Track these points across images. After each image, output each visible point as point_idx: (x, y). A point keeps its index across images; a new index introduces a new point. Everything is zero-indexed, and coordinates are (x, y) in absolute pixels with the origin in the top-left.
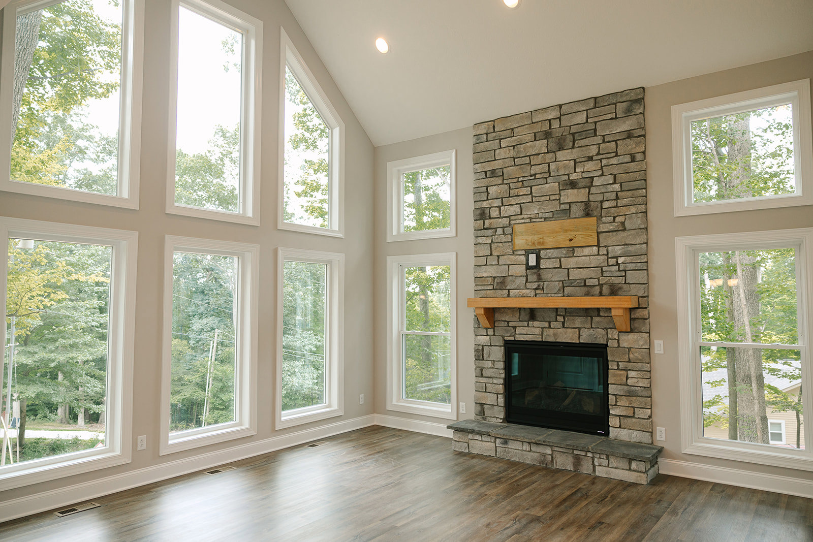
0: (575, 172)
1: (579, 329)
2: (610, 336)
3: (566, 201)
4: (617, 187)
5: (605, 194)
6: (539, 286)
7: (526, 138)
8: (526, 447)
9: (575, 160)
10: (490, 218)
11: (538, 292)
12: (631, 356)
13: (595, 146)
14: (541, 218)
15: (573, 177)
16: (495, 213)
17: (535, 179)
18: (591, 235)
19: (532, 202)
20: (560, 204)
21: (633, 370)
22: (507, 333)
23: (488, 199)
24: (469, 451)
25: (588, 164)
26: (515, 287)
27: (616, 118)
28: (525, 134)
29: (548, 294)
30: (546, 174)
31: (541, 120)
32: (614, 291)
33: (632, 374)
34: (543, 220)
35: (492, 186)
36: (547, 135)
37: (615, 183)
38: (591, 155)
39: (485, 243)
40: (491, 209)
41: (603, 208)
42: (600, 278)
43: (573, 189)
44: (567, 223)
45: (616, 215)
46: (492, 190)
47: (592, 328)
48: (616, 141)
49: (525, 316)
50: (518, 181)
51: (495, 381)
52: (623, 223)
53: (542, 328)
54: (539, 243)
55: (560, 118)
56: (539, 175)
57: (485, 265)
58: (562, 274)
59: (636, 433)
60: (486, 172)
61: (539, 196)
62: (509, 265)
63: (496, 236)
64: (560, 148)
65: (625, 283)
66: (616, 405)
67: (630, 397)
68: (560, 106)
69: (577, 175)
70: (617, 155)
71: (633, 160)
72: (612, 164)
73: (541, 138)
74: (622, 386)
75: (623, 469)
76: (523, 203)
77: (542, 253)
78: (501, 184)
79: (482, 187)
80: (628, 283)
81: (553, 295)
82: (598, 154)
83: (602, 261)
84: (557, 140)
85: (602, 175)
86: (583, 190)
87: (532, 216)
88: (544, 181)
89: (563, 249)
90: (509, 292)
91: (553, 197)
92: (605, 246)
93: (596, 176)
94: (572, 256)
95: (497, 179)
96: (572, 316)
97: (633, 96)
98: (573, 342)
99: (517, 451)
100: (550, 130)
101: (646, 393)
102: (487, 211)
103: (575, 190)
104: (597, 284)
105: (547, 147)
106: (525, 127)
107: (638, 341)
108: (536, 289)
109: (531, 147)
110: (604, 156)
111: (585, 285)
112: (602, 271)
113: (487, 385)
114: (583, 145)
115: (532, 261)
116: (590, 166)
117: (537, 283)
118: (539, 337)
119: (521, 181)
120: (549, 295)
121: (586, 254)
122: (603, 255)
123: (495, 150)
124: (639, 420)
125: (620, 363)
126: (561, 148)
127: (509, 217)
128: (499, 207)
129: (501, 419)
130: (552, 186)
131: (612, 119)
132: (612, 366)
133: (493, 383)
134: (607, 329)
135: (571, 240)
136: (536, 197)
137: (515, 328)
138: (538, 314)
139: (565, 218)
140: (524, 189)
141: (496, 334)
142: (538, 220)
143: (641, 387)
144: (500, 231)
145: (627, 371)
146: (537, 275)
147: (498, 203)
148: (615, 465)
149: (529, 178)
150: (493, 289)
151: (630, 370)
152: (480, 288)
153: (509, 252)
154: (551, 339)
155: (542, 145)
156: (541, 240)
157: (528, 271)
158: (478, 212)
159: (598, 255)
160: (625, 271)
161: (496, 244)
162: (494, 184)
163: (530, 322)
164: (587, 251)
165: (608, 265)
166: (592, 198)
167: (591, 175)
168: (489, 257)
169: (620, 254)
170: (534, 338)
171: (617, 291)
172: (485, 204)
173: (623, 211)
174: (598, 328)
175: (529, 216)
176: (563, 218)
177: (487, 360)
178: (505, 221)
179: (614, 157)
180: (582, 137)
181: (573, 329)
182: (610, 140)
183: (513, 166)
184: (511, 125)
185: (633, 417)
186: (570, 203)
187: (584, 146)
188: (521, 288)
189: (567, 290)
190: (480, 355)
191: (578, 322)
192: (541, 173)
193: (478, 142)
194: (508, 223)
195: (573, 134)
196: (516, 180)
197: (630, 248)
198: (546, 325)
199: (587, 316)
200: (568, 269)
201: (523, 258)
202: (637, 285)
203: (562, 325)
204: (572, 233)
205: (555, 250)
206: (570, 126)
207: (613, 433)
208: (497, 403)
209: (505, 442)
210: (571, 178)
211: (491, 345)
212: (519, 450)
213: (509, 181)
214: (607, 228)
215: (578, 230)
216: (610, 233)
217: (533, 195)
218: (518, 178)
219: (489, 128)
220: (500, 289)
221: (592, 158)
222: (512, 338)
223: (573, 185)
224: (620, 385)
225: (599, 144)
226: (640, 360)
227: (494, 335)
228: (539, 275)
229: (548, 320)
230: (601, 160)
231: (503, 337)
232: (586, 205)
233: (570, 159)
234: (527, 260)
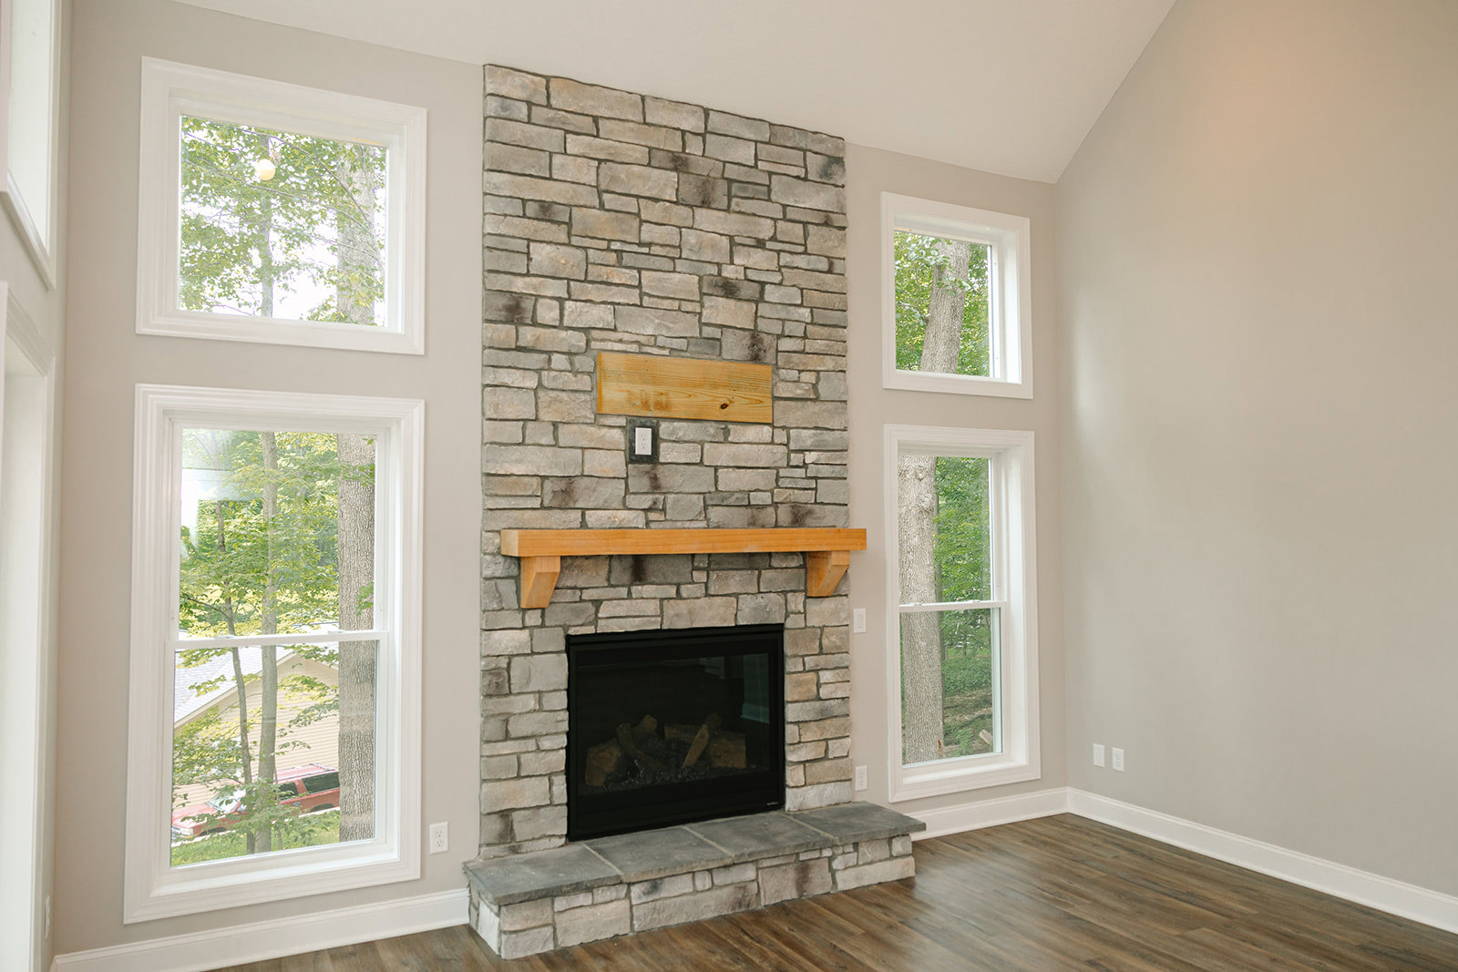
0: (732, 263)
1: (736, 595)
2: (792, 607)
3: (713, 321)
4: (805, 313)
5: (787, 323)
6: (655, 503)
7: (630, 153)
8: (703, 882)
9: (731, 238)
10: (535, 324)
11: (652, 516)
12: (825, 642)
13: (769, 221)
14: (663, 348)
15: (729, 272)
16: (548, 313)
17: (648, 254)
18: (762, 402)
19: (641, 306)
20: (702, 324)
21: (826, 669)
22: (578, 617)
23: (528, 274)
24: (555, 946)
25: (755, 253)
26: (600, 503)
27: (805, 179)
28: (626, 141)
29: (676, 521)
30: (674, 251)
31: (665, 123)
32: (799, 517)
33: (826, 676)
34: (666, 352)
35: (541, 242)
36: (679, 163)
37: (801, 305)
38: (761, 236)
39: (522, 385)
40: (541, 301)
41: (779, 349)
42: (776, 491)
43: (727, 297)
44: (715, 368)
45: (801, 368)
46: (541, 253)
47: (760, 592)
48: (805, 224)
49: (620, 573)
50: (608, 249)
51: (546, 744)
52: (815, 386)
53: (662, 600)
54: (659, 406)
55: (703, 136)
56: (658, 248)
57: (519, 444)
58: (703, 481)
59: (830, 787)
60: (524, 201)
61: (658, 297)
62: (583, 449)
63: (553, 374)
64: (703, 202)
65: (816, 503)
66: (800, 742)
67: (820, 722)
68: (707, 112)
69: (737, 271)
70: (805, 253)
71: (830, 271)
72: (797, 268)
73: (664, 165)
74: (812, 703)
75: (880, 861)
76: (619, 304)
77: (664, 428)
78: (564, 244)
79: (513, 237)
80: (822, 503)
81: (687, 524)
82: (773, 239)
83: (779, 456)
84: (700, 184)
85: (780, 284)
86: (745, 305)
87: (642, 339)
88: (668, 265)
89: (707, 424)
90: (583, 515)
91: (688, 307)
92: (783, 428)
93: (772, 283)
94: (722, 440)
95: (554, 227)
96: (724, 570)
97: (827, 147)
98: (725, 625)
99: (684, 898)
100: (682, 155)
101: (842, 710)
102: (528, 304)
103: (732, 302)
104: (770, 502)
105: (677, 190)
106: (627, 124)
107: (839, 613)
108: (650, 509)
109: (640, 176)
110: (787, 247)
111: (749, 505)
112: (778, 478)
113: (523, 758)
114: (748, 211)
115: (643, 445)
116: (758, 258)
117: (651, 497)
118: (654, 623)
119: (616, 251)
120: (679, 524)
121: (751, 440)
122: (780, 444)
123: (551, 154)
124: (834, 761)
125: (806, 659)
126: (705, 204)
127: (586, 330)
128: (561, 300)
129: (560, 837)
130: (683, 282)
131: (798, 177)
132: (791, 665)
133: (538, 750)
134: (785, 593)
135: (724, 406)
136: (650, 296)
137: (597, 603)
138: (651, 567)
139: (712, 357)
140: (624, 270)
141: (547, 623)
142: (655, 351)
143: (837, 699)
144: (559, 361)
145: (816, 671)
146: (651, 478)
147: (558, 289)
148: (869, 857)
149: (635, 248)
150: (542, 507)
151: (822, 669)
152: (503, 503)
153: (586, 417)
154: (682, 624)
155: (664, 182)
156: (663, 399)
157: (630, 466)
158: (502, 301)
159: (772, 443)
160: (816, 478)
161: (553, 394)
162: (546, 239)
163: (634, 589)
164: (751, 433)
165: (789, 466)
166: (762, 325)
167: (763, 278)
168: (530, 425)
169: (811, 446)
170: (645, 624)
171: (804, 516)
172: (520, 285)
173: (814, 363)
174: (770, 592)
175: (635, 338)
176: (708, 357)
177: (520, 694)
178: (578, 340)
179: (800, 253)
180: (747, 195)
181: (725, 598)
182: (797, 218)
183: (594, 208)
184: (593, 107)
185: (825, 758)
186: (722, 326)
187: (749, 215)
188: (614, 506)
189: (716, 514)
190: (498, 682)
191: (736, 580)
192: (662, 246)
193: (504, 114)
194: (583, 344)
195: (730, 181)
196: (604, 245)
197: (828, 436)
198: (672, 591)
199: (751, 569)
200: (716, 468)
201: (618, 436)
202: (835, 507)
203: (704, 592)
204: (727, 391)
205: (690, 424)
206: (725, 162)
207: (793, 800)
208: (551, 798)
209: (655, 885)
210: (725, 274)
211: (533, 653)
212: (685, 894)
213: (587, 242)
214: (791, 392)
215: (738, 388)
216: (792, 403)
217: (645, 290)
218: (610, 241)
219: (535, 90)
220: (560, 508)
221: (765, 244)
222: (590, 630)
223: (728, 289)
224: (807, 701)
225: (775, 220)
226: (839, 647)
227: (543, 626)
228: (654, 479)
229: (676, 580)
230: (779, 252)
231: (565, 627)
232: (753, 337)
233: (721, 232)
234: (632, 442)
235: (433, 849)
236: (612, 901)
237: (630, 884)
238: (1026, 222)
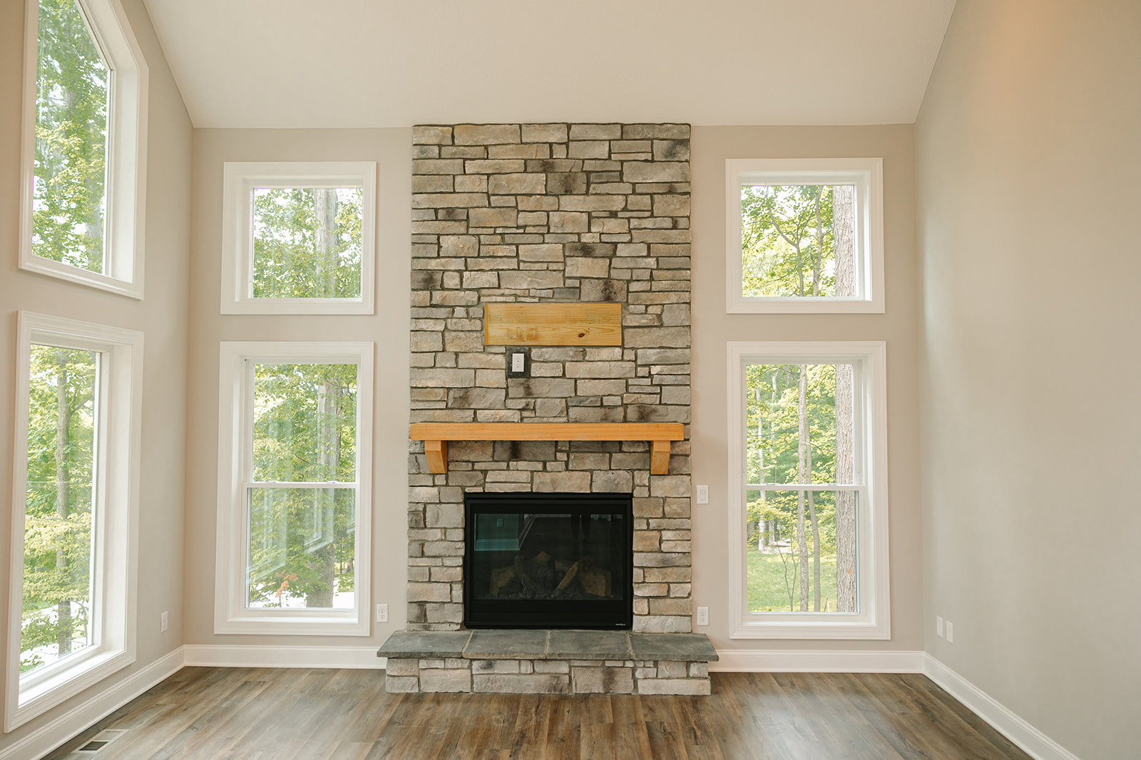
0: (589, 231)
1: (591, 471)
2: (637, 481)
3: (574, 275)
4: (652, 262)
5: (635, 271)
6: (527, 405)
7: (510, 166)
8: (526, 668)
9: (589, 213)
10: (443, 289)
11: (525, 414)
12: (667, 509)
13: (620, 197)
14: (534, 297)
15: (586, 238)
16: (451, 281)
17: (524, 233)
18: (613, 330)
19: (519, 269)
20: (565, 278)
21: (668, 530)
22: (471, 480)
23: (439, 257)
24: (420, 690)
25: (609, 222)
26: (487, 405)
27: (653, 161)
28: (508, 159)
29: (543, 417)
30: (544, 228)
31: (536, 141)
32: (644, 415)
33: (667, 535)
34: (537, 300)
35: (448, 235)
36: (547, 167)
37: (648, 256)
38: (614, 209)
39: (433, 329)
40: (446, 273)
41: (630, 290)
42: (625, 395)
43: (585, 257)
44: (575, 308)
45: (648, 303)
46: (447, 242)
47: (610, 469)
48: (652, 195)
49: (502, 453)
50: (495, 234)
51: (448, 562)
52: (659, 316)
53: (532, 472)
54: (530, 337)
55: (567, 144)
56: (531, 228)
57: (432, 368)
58: (566, 388)
59: (671, 619)
60: (436, 210)
61: (531, 262)
62: (475, 369)
63: (454, 320)
64: (566, 191)
65: (660, 404)
66: (644, 582)
67: (664, 569)
68: (569, 126)
69: (593, 237)
70: (652, 216)
71: (675, 227)
72: (645, 228)
73: (535, 170)
74: (654, 554)
75: (678, 678)
76: (503, 270)
77: (535, 353)
78: (464, 234)
79: (428, 234)
80: (665, 404)
81: (551, 420)
82: (625, 209)
83: (628, 370)
84: (563, 178)
85: (630, 242)
86: (600, 261)
87: (518, 292)
88: (538, 239)
89: (568, 349)
90: (475, 413)
91: (554, 266)
92: (632, 348)
93: (622, 243)
94: (581, 360)
95: (457, 224)
96: (581, 452)
97: (675, 133)
98: (582, 492)
99: (511, 677)
100: (550, 160)
101: (685, 562)
102: (438, 276)
103: (590, 260)
104: (620, 404)
105: (546, 185)
106: (508, 147)
107: (678, 487)
108: (523, 409)
109: (518, 180)
110: (634, 214)
111: (602, 406)
112: (627, 385)
113: (432, 569)
114: (603, 192)
115: (518, 364)
116: (612, 225)
117: (524, 400)
118: (526, 487)
119: (500, 234)
120: (545, 419)
121: (604, 358)
122: (629, 361)
123: (454, 176)
124: (675, 600)
125: (650, 520)
126: (568, 192)
127: (478, 290)
128: (460, 272)
129: (457, 624)
130: (551, 249)
131: (646, 161)
132: (638, 525)
133: (443, 566)
134: (632, 470)
135: (581, 335)
136: (524, 262)
137: (485, 472)
138: (524, 450)
139: (572, 301)
140: (505, 247)
141: (450, 484)
142: (528, 300)
143: (678, 553)
144: (460, 312)
145: (660, 531)
146: (525, 388)
147: (459, 264)
148: (667, 674)
149: (514, 230)
150: (447, 408)
151: (664, 529)
152: (421, 405)
153: (477, 348)
154: (547, 489)
155: (536, 181)
156: (534, 333)
157: (509, 380)
158: (421, 276)
159: (622, 360)
160: (661, 386)
161: (453, 334)
162: (451, 233)
163: (511, 463)
164: (605, 353)
165: (636, 377)
166: (614, 274)
167: (615, 239)
168: (439, 354)
169: (654, 361)
170: (519, 488)
171: (648, 414)
172: (433, 265)
173: (660, 298)
174: (620, 470)
175: (513, 292)
176: (569, 301)
177: (432, 528)
178: (472, 297)
179: (648, 217)
180: (602, 181)
181: (581, 473)
182: (644, 191)
183: (485, 207)
184: (483, 140)
185: (667, 596)
186: (580, 278)
187: (604, 195)
188: (497, 407)
189: (574, 412)
190: (418, 519)
191: (590, 461)
192: (534, 226)
193: (423, 156)
194: (475, 299)
195: (588, 173)
196: (491, 231)
197: (669, 353)
198: (540, 466)
199: (604, 452)
200: (576, 380)
201: (501, 360)
202: (677, 407)
203: (564, 467)
204: (584, 324)
205: (555, 349)
206: (583, 160)
207: (638, 624)
208: (451, 598)
209: (490, 664)
210: (583, 240)
211: (440, 503)
212: (513, 674)
213: (479, 231)
214: (637, 322)
215: (593, 321)
216: (640, 330)
217: (521, 258)
218: (495, 228)
219: (443, 137)
220: (460, 409)
221: (617, 215)
222: (480, 490)
223: (586, 251)
224: (651, 552)
225: (626, 195)
226: (679, 514)
227: (447, 485)
228: (528, 388)
229: (542, 459)
230: (629, 219)
231: (463, 488)
232: (606, 283)
233: (582, 210)
234: (509, 363)
235: (379, 619)
236: (458, 669)
237: (472, 660)
238: (879, 162)
